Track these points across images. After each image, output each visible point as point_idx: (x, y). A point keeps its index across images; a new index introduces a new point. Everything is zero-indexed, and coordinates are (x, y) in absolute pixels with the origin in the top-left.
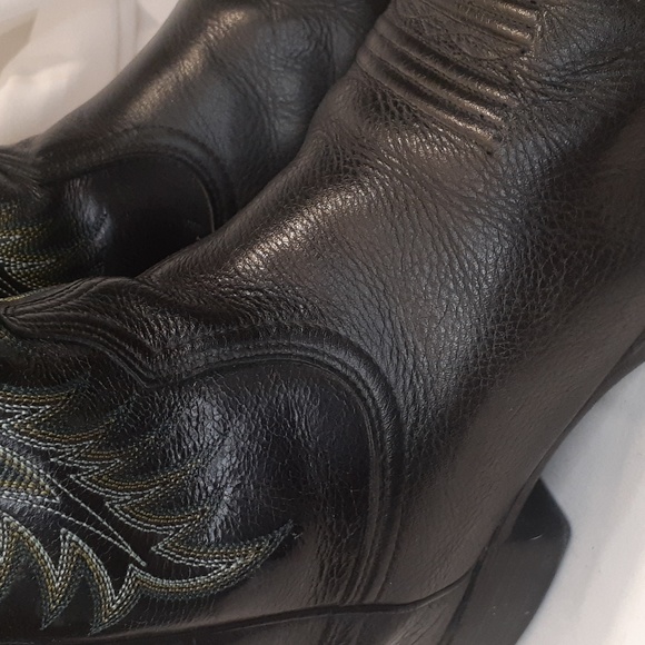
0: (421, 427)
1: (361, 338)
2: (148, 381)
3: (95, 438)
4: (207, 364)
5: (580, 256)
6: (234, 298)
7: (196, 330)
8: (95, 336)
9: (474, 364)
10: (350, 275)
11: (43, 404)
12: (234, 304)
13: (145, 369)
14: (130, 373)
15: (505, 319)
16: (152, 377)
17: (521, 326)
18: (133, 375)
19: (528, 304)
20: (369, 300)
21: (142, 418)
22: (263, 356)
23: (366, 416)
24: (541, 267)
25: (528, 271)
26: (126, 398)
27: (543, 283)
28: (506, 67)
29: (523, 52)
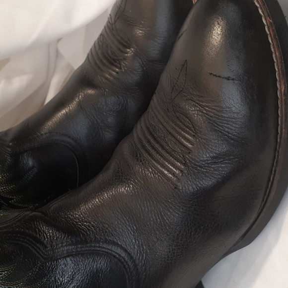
0: (147, 280)
1: (126, 245)
2: (44, 258)
3: (23, 282)
4: (68, 253)
5: (208, 226)
6: (80, 225)
7: (64, 238)
8: (25, 240)
9: (168, 260)
10: (124, 222)
11: (4, 271)
12: (79, 228)
13: (44, 253)
14: (38, 255)
15: (180, 245)
16: (46, 257)
17: (185, 248)
18: (39, 256)
19: (188, 241)
20: (130, 232)
21: (42, 273)
22: (89, 250)
23: (127, 275)
24: (193, 229)
25: (188, 230)
26: (36, 265)
27: (194, 235)
28: (183, 156)
29: (190, 153)
